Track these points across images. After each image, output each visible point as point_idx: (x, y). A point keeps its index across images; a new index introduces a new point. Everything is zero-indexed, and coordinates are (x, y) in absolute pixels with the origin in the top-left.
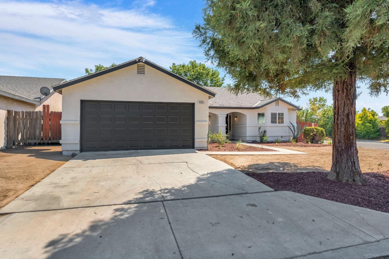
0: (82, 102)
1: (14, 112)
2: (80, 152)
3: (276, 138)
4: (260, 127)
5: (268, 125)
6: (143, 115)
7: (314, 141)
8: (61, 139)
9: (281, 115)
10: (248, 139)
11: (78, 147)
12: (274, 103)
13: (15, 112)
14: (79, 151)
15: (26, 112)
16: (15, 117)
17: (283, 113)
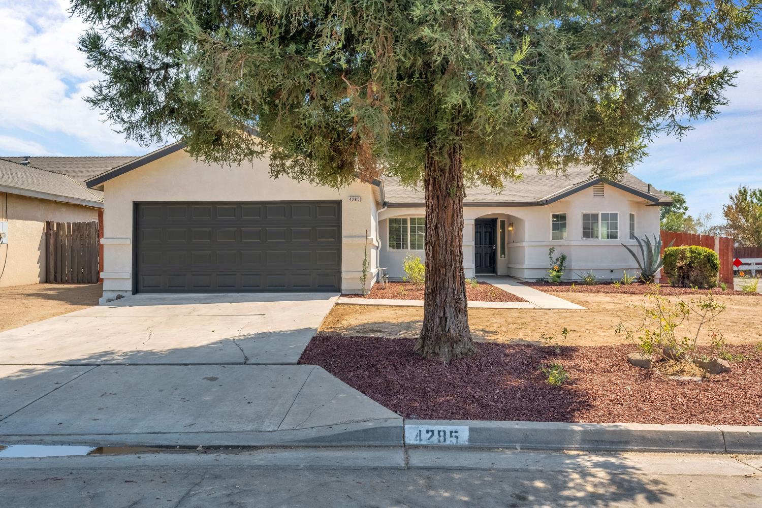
0: (137, 206)
1: (55, 224)
2: (133, 294)
3: (585, 274)
4: (553, 248)
5: (573, 243)
6: (243, 227)
7: (687, 281)
8: (102, 271)
9: (611, 219)
10: (527, 275)
11: (129, 286)
12: (591, 190)
13: (57, 223)
14: (131, 293)
15: (74, 224)
16: (57, 234)
17: (617, 214)
